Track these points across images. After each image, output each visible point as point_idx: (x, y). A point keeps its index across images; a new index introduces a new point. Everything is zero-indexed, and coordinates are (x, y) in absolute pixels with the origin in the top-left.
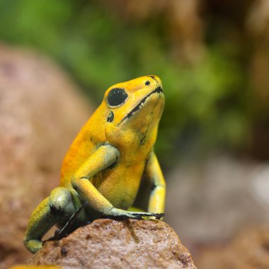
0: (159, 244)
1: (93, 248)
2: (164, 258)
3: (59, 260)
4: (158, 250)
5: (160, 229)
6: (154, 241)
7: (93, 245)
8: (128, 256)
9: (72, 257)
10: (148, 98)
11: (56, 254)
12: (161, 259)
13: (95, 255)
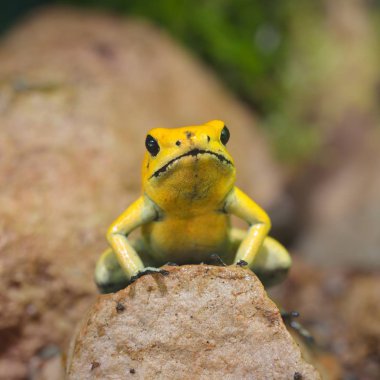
0: (239, 297)
1: (156, 303)
2: (245, 315)
3: (114, 319)
4: (237, 305)
5: (242, 278)
6: (232, 293)
7: (156, 300)
8: (199, 312)
9: (131, 314)
10: (176, 162)
11: (110, 311)
12: (241, 317)
13: (159, 313)
